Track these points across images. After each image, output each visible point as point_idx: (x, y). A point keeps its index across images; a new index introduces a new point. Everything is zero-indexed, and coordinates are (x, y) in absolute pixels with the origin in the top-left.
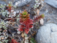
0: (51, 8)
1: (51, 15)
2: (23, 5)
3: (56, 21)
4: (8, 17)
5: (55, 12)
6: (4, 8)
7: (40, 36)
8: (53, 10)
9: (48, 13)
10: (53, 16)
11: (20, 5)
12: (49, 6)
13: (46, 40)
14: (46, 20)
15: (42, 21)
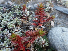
0: (60, 13)
1: (61, 20)
2: (35, 8)
3: (66, 25)
4: (21, 16)
5: (64, 17)
6: (18, 8)
7: (52, 35)
8: (62, 15)
9: (57, 17)
10: (62, 21)
11: (32, 8)
12: (58, 11)
13: (58, 37)
14: (57, 23)
15: (52, 23)
